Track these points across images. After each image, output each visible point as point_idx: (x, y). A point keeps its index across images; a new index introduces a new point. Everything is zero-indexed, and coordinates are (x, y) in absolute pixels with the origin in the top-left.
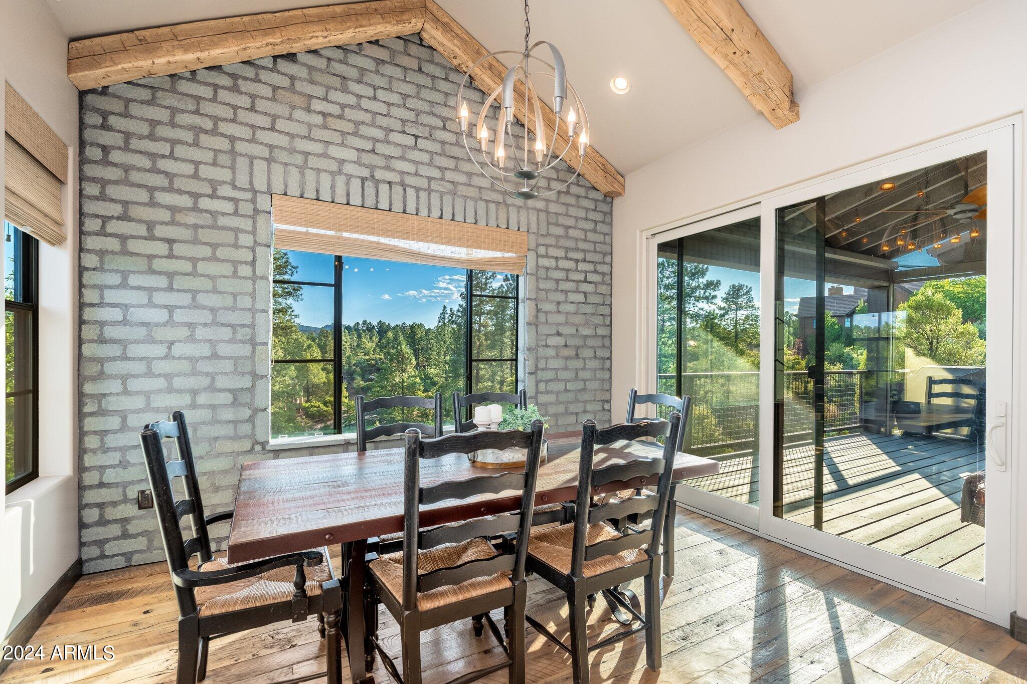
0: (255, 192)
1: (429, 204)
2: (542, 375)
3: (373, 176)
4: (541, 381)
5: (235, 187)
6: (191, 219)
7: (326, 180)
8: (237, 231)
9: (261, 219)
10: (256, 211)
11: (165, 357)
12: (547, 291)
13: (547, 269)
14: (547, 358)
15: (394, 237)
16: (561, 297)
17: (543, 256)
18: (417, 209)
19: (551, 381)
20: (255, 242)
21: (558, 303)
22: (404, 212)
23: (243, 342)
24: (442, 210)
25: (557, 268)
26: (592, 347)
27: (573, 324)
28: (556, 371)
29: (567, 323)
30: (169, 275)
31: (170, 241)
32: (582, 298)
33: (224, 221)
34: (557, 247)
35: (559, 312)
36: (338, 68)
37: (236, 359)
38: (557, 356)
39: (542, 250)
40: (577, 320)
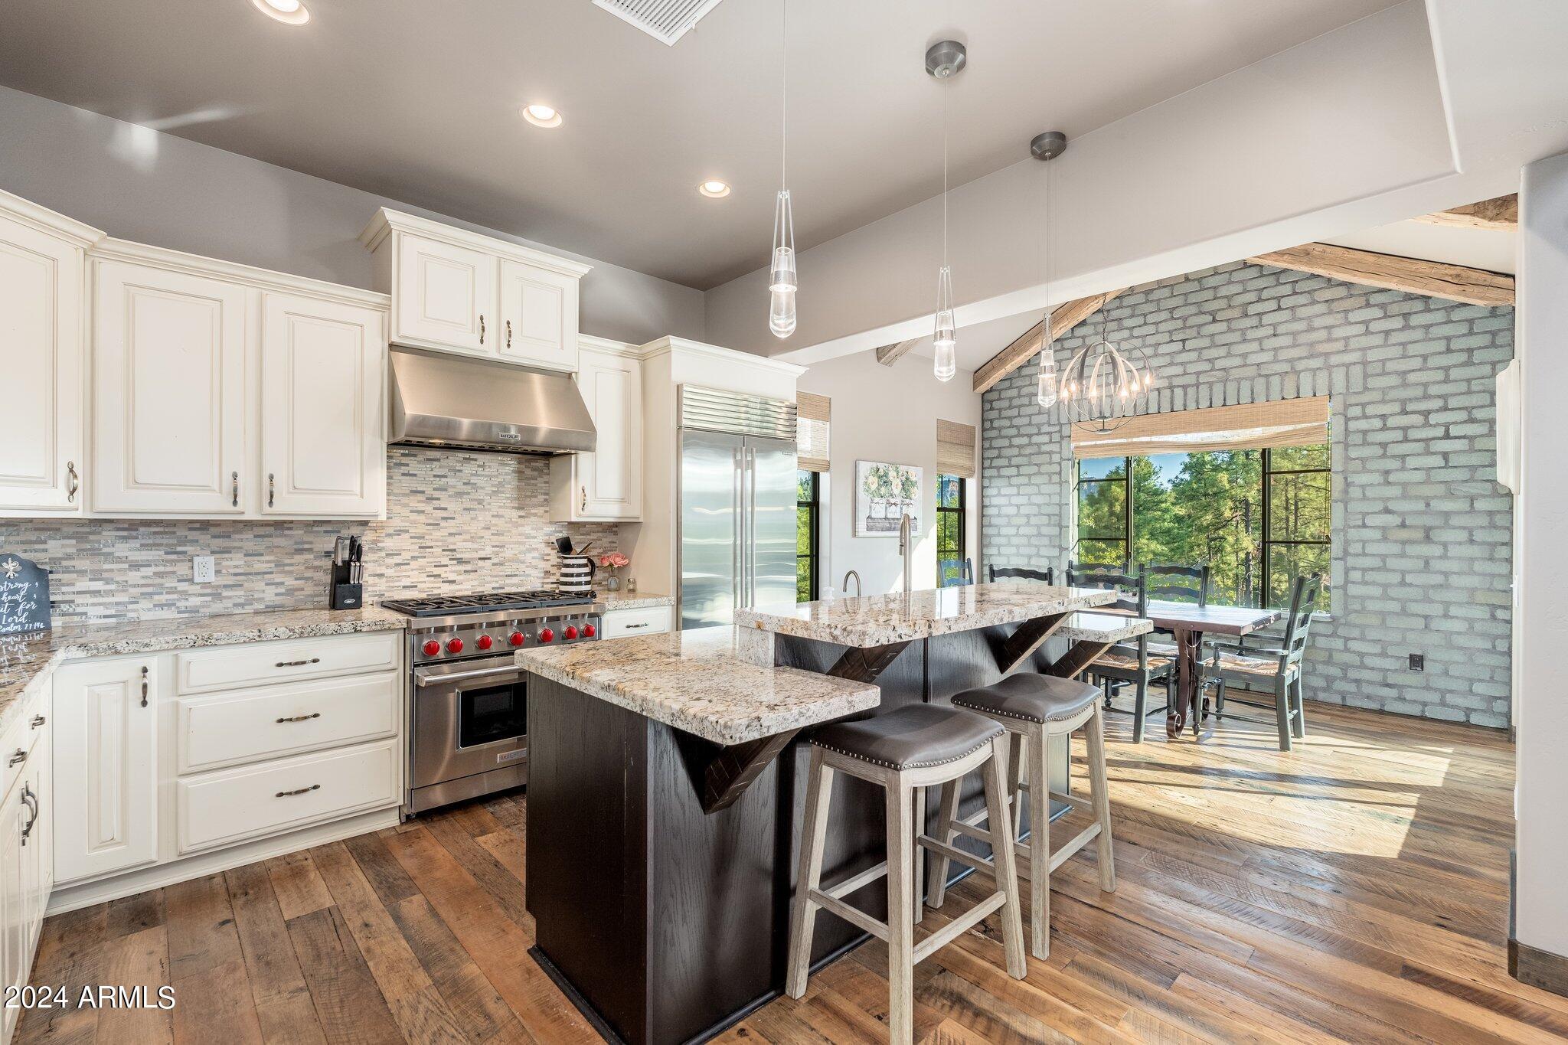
0: (1061, 425)
1: (1198, 397)
2: (1352, 562)
4: (1355, 569)
5: (1050, 425)
6: (1028, 451)
8: (1050, 453)
9: (1065, 443)
10: (1062, 437)
11: (1016, 535)
12: (1363, 460)
13: (1365, 432)
14: (1364, 542)
15: (1161, 434)
16: (1392, 464)
17: (1357, 418)
18: (1185, 405)
19: (1372, 569)
20: (1061, 458)
21: (1387, 472)
22: (1172, 411)
23: (1055, 525)
24: (1211, 399)
25: (1384, 428)
26: (1464, 528)
27: (1417, 498)
28: (1384, 557)
29: (1405, 497)
30: (1018, 486)
31: (1018, 466)
32: (1438, 461)
33: (1045, 448)
34: (1383, 401)
35: (1389, 483)
36: (1115, 314)
37: (1050, 537)
38: (1385, 539)
39: (1355, 411)
40: (1427, 491)
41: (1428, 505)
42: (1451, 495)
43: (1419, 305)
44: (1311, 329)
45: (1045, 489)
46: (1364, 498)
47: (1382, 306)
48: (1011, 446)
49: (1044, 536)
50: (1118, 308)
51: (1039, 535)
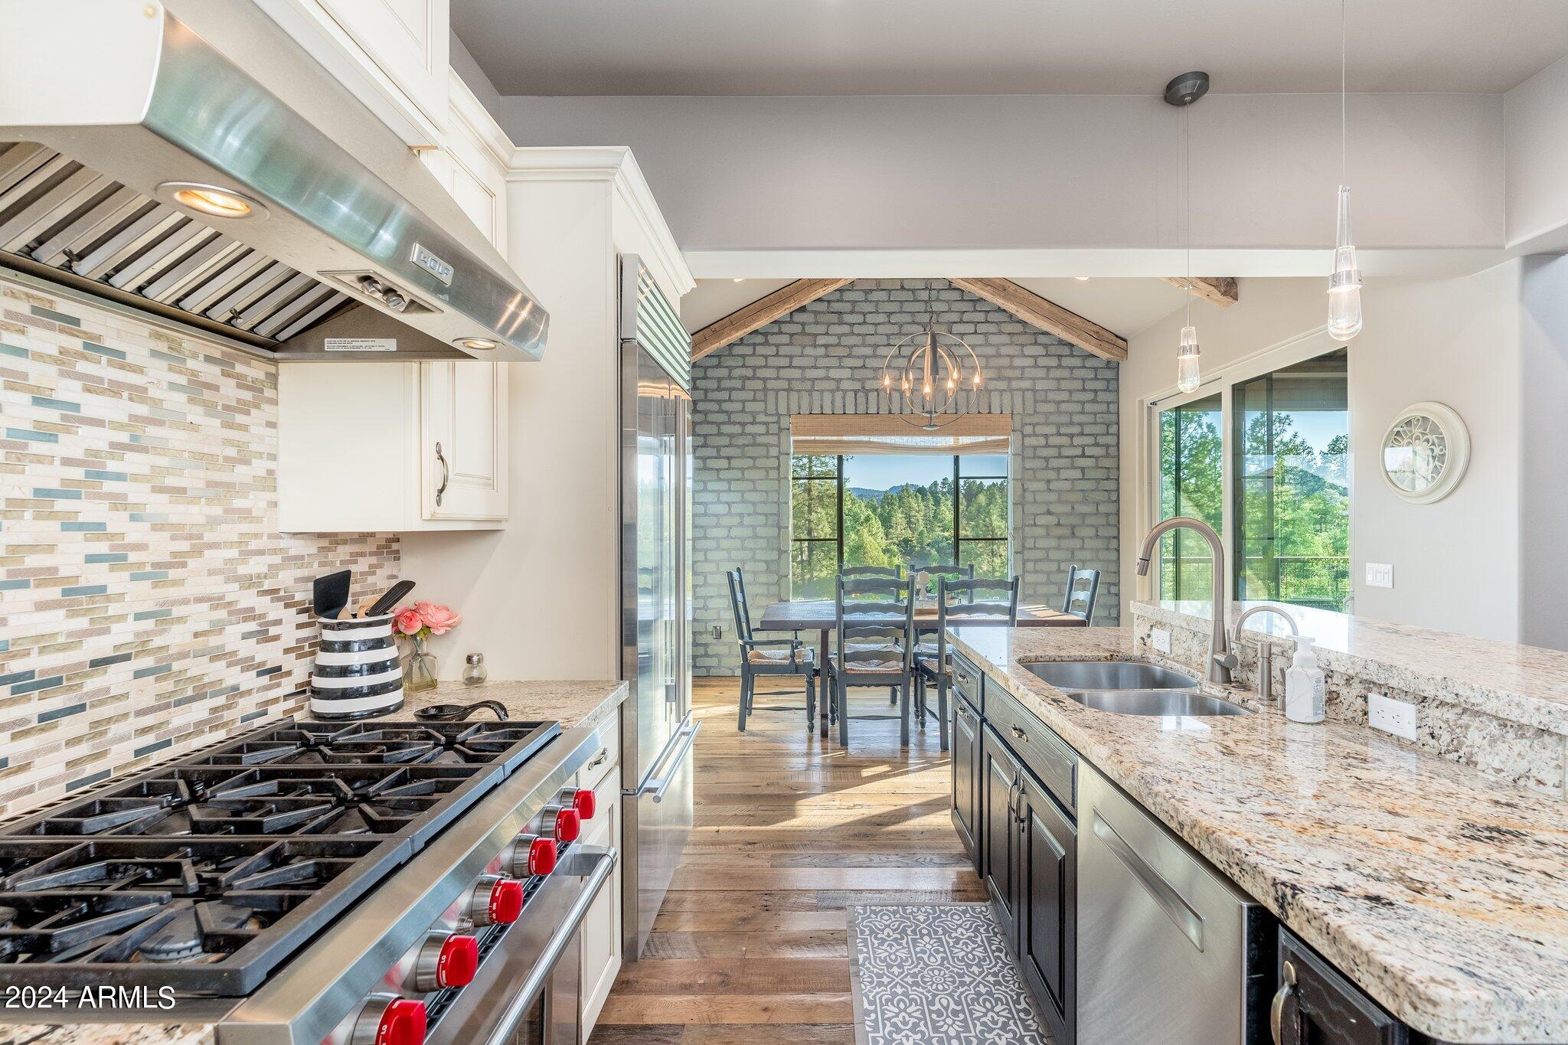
0: (779, 415)
2: (1027, 554)
3: (863, 388)
4: (1029, 560)
5: (766, 414)
6: (741, 441)
7: (827, 397)
8: (767, 446)
9: (783, 435)
10: (780, 429)
11: (728, 537)
12: (1034, 470)
13: (1035, 448)
14: (1035, 538)
16: (1052, 475)
17: (1029, 436)
18: (901, 409)
19: (1040, 560)
20: (779, 452)
21: (1049, 481)
22: (890, 413)
23: (772, 526)
25: (1047, 446)
26: (1093, 526)
27: (1067, 502)
28: (1047, 550)
29: (1060, 501)
30: (729, 481)
31: (729, 458)
32: (1077, 474)
33: (760, 440)
34: (1047, 424)
35: (1050, 490)
36: (836, 306)
37: (768, 538)
38: (1048, 535)
39: (1028, 430)
40: (1073, 497)
41: (1073, 508)
42: (1085, 501)
43: (1066, 351)
44: (998, 355)
45: (761, 485)
46: (1035, 502)
47: (1045, 346)
48: (720, 434)
49: (761, 538)
50: (838, 301)
51: (755, 537)
